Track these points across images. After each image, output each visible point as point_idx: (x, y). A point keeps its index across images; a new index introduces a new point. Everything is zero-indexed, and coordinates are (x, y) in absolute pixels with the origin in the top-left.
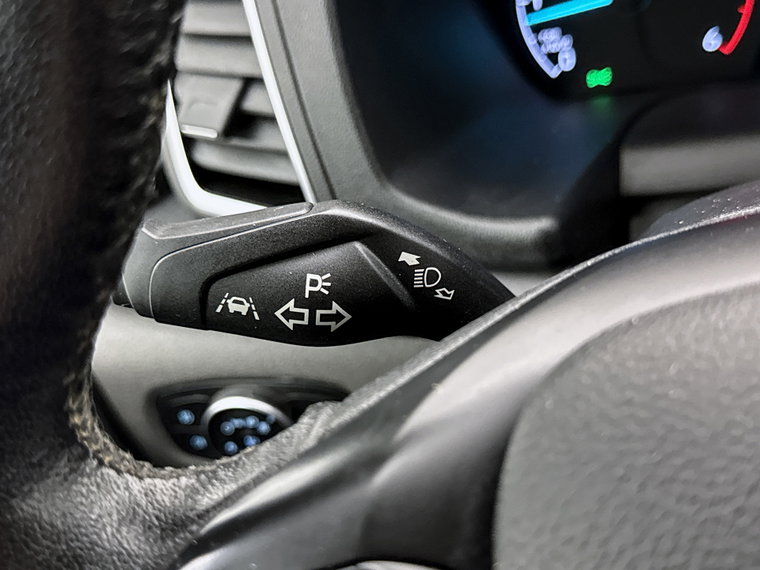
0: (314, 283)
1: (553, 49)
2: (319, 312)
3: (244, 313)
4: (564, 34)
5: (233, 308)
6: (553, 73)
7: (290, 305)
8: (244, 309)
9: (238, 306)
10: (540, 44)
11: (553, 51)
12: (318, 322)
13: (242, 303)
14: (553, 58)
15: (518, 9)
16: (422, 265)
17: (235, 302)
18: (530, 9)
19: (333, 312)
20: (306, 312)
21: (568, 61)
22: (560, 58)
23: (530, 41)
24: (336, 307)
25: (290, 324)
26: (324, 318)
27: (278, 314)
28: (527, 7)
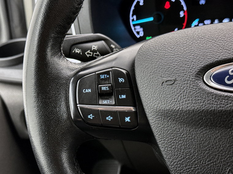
0: (94, 47)
1: (138, 30)
2: (94, 53)
3: (79, 53)
4: (141, 27)
5: (77, 51)
6: (138, 36)
7: (89, 51)
8: (79, 52)
9: (78, 51)
10: (135, 29)
11: (138, 31)
12: (94, 56)
13: (78, 50)
14: (138, 33)
15: (130, 20)
16: (115, 48)
17: (77, 50)
18: (133, 20)
19: (97, 54)
20: (92, 53)
21: (142, 34)
22: (140, 33)
23: (133, 28)
24: (98, 53)
25: (88, 56)
26: (95, 55)
27: (86, 53)
28: (132, 20)
